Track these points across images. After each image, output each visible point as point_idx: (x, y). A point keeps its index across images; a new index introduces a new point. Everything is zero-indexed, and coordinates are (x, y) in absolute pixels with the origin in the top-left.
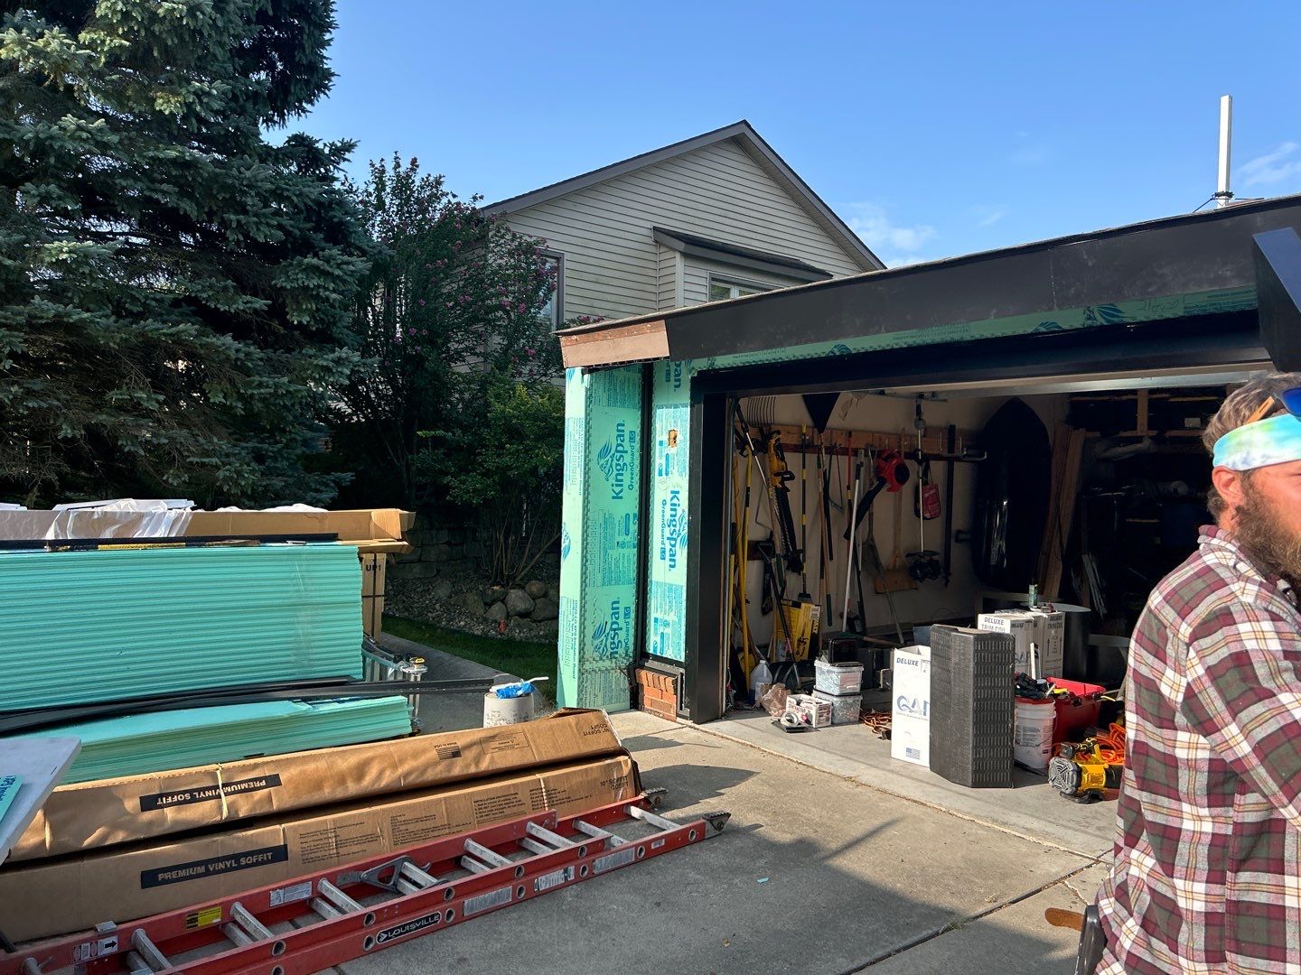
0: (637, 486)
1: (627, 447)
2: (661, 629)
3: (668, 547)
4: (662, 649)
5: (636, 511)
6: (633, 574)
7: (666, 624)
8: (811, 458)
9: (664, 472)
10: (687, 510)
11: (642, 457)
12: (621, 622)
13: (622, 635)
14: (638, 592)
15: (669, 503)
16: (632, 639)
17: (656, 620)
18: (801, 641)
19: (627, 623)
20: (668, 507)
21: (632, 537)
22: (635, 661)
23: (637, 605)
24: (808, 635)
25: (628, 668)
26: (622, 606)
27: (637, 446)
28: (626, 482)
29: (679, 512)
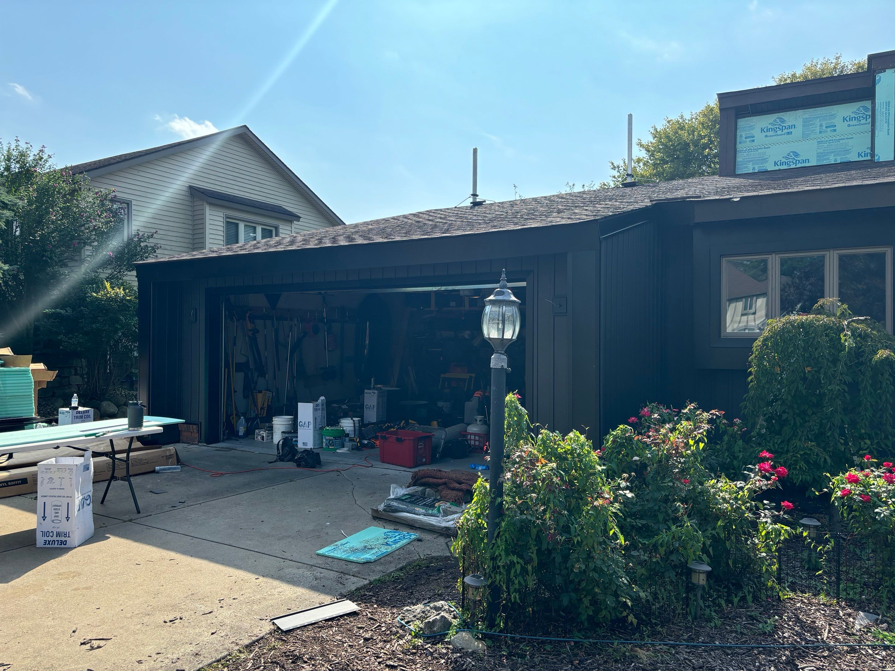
8: (269, 322)
18: (262, 409)
24: (266, 406)
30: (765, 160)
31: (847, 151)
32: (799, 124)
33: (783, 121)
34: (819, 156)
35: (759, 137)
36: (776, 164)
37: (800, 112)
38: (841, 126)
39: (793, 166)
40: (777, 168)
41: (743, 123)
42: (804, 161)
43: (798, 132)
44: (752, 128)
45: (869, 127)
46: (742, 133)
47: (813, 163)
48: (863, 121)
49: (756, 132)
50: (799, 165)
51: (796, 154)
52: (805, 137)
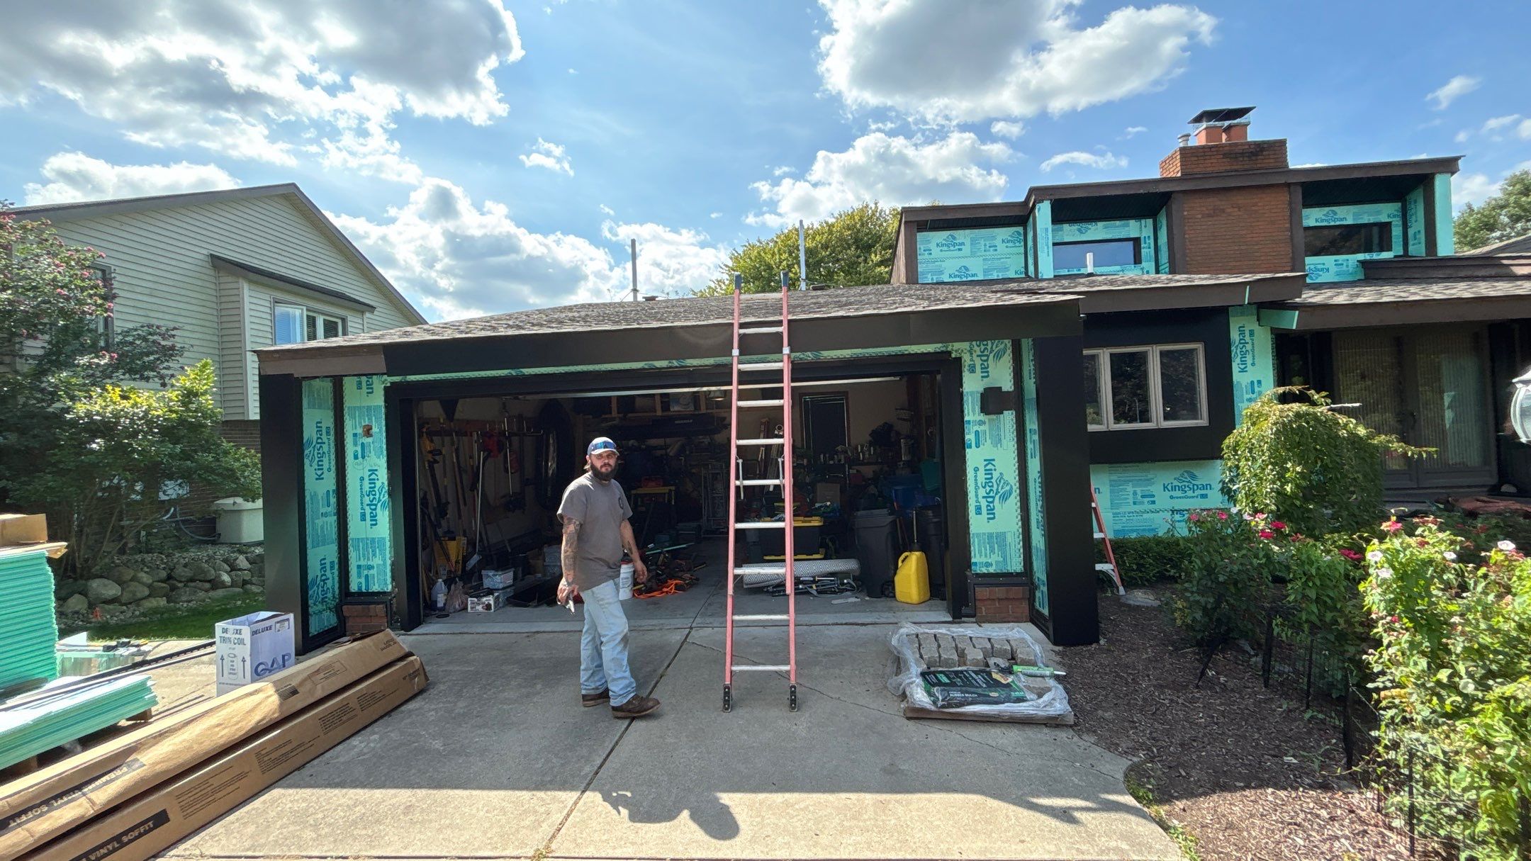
0: (333, 469)
1: (325, 439)
2: (366, 572)
3: (368, 511)
4: (367, 586)
5: (334, 488)
6: (334, 536)
7: (371, 567)
8: (447, 439)
9: (360, 456)
10: (386, 483)
11: (336, 445)
12: (328, 574)
13: (329, 583)
14: (339, 548)
15: (366, 479)
16: (337, 586)
17: (359, 567)
18: (457, 562)
19: (333, 573)
20: (366, 482)
21: (332, 509)
22: (341, 601)
23: (340, 558)
24: (460, 558)
25: (336, 607)
26: (328, 562)
27: (332, 438)
28: (326, 467)
29: (378, 484)
30: (941, 272)
31: (1007, 269)
32: (968, 242)
33: (954, 238)
34: (985, 271)
35: (936, 252)
36: (950, 276)
37: (968, 232)
38: (1001, 248)
39: (964, 279)
40: (951, 280)
41: (921, 236)
42: (973, 276)
43: (967, 249)
44: (929, 242)
45: (1022, 250)
46: (921, 247)
47: (981, 277)
48: (1017, 244)
49: (933, 246)
50: (969, 279)
51: (967, 269)
52: (973, 254)
